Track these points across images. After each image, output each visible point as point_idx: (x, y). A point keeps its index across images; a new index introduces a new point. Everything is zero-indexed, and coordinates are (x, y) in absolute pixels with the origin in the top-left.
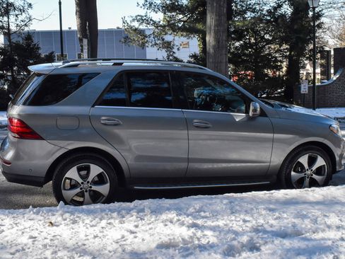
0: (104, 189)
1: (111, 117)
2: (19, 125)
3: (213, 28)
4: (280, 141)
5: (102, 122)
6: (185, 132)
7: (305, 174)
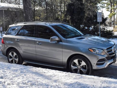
6: (34, 45)
7: (77, 68)
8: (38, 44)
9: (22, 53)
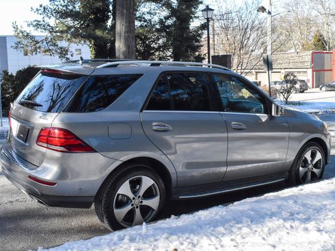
0: (154, 203)
1: (161, 123)
2: (62, 136)
3: (123, 34)
5: (154, 128)
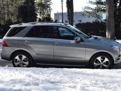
1: (28, 41)
3: (108, 10)
4: (88, 51)
5: (26, 42)
6: (52, 46)
7: (100, 64)
8: (57, 45)
9: (35, 55)
